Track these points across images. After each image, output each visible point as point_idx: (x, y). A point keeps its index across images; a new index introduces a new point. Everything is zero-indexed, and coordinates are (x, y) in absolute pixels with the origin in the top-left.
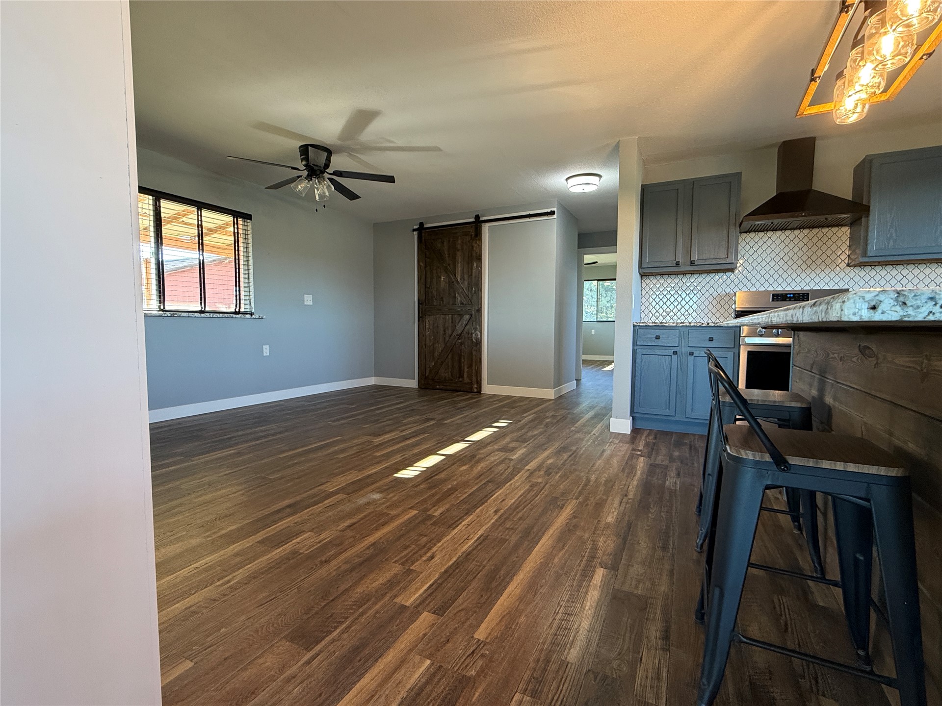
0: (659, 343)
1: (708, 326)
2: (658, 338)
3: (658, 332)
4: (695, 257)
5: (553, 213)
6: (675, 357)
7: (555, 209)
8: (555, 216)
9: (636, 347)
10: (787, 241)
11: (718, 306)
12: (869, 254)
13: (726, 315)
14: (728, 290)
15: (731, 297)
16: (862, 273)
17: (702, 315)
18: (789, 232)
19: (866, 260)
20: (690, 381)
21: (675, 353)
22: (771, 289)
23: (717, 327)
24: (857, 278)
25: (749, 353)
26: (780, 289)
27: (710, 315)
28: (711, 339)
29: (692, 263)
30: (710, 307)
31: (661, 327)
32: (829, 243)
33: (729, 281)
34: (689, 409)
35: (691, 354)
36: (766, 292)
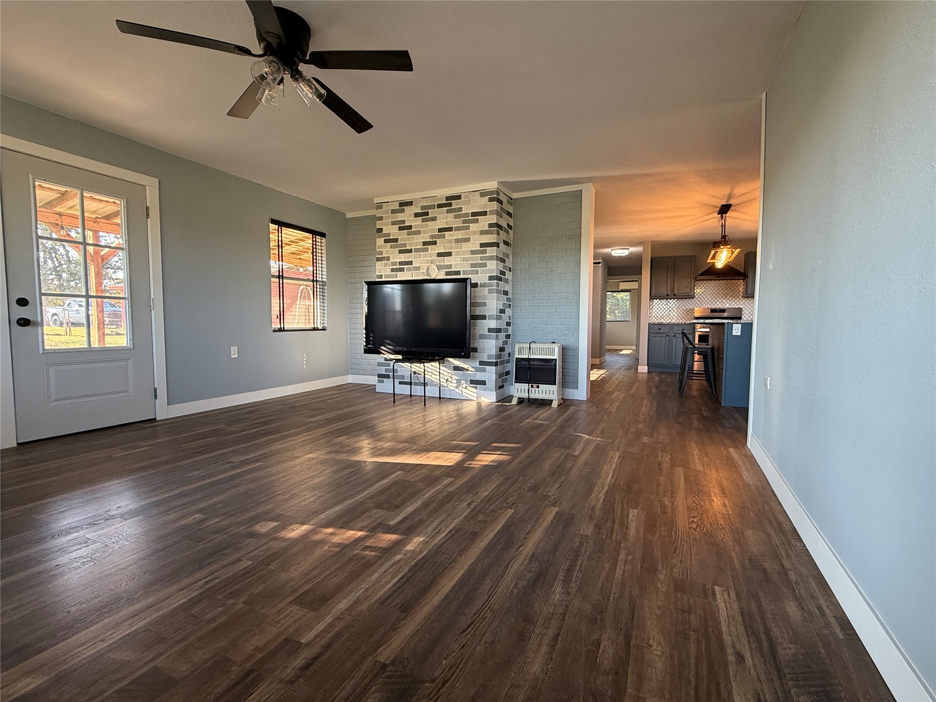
0: (660, 331)
1: (682, 324)
2: (659, 329)
3: (660, 327)
4: (676, 292)
5: (599, 263)
6: (667, 338)
7: (600, 261)
8: (600, 265)
9: (650, 334)
10: (717, 285)
11: (687, 314)
12: (748, 293)
13: (690, 318)
14: (691, 307)
15: (692, 310)
16: (748, 301)
17: (679, 319)
18: (718, 281)
19: (747, 296)
20: (674, 349)
21: (667, 336)
22: (710, 307)
23: (685, 324)
24: (746, 303)
25: (699, 335)
26: (714, 307)
27: (683, 319)
28: (683, 329)
29: (675, 295)
30: (683, 315)
31: (661, 324)
32: (735, 287)
33: (691, 303)
34: (673, 361)
35: (675, 336)
36: (708, 308)
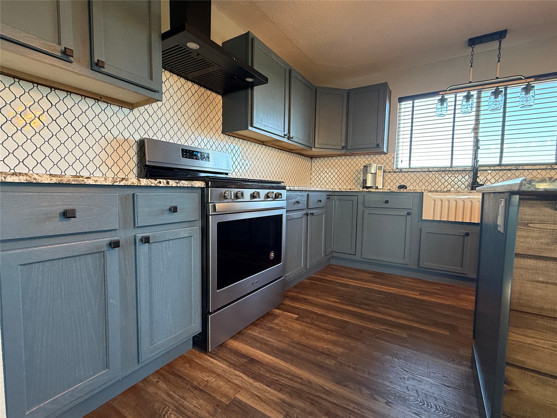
6: (114, 255)
21: (115, 245)
28: (174, 210)
35: (146, 240)
